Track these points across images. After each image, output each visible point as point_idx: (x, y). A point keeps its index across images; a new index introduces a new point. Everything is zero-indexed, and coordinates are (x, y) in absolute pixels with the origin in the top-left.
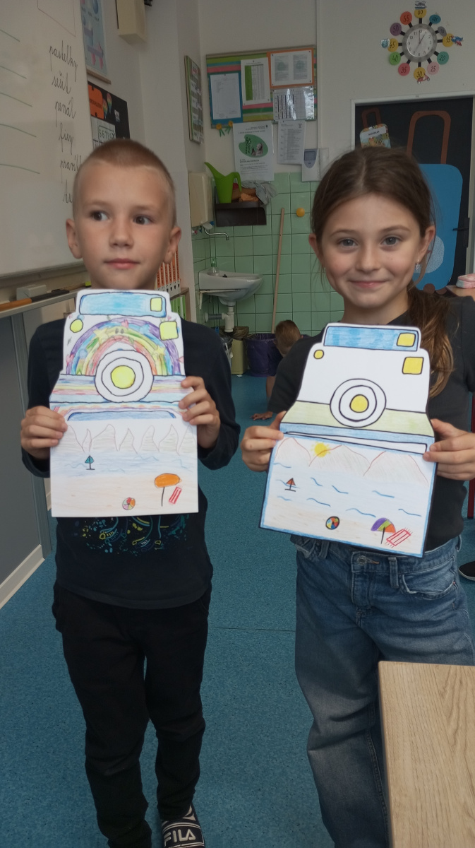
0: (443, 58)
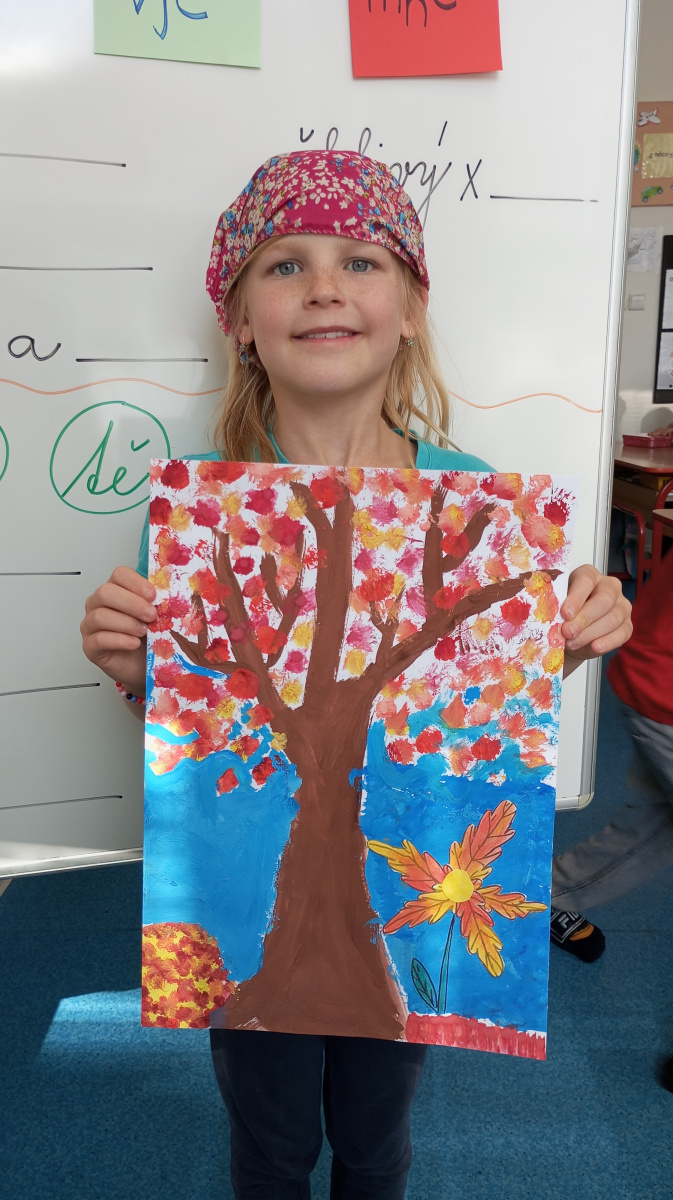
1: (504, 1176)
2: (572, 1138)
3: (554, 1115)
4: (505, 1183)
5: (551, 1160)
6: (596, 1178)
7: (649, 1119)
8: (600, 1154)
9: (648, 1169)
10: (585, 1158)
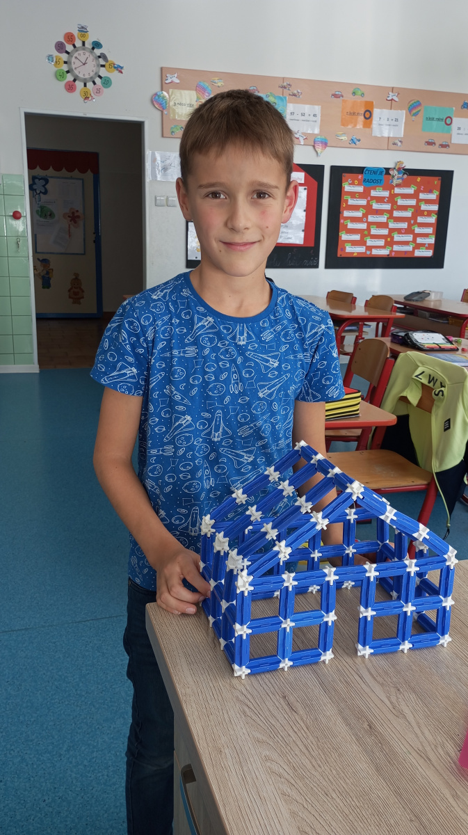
0: (107, 82)
1: (16, 780)
2: (64, 749)
3: (56, 737)
4: (16, 784)
5: (49, 765)
6: (75, 770)
7: (114, 728)
8: (80, 755)
9: (108, 758)
10: (70, 759)
